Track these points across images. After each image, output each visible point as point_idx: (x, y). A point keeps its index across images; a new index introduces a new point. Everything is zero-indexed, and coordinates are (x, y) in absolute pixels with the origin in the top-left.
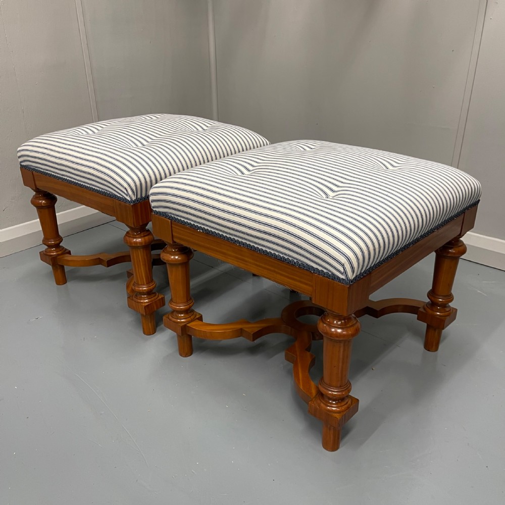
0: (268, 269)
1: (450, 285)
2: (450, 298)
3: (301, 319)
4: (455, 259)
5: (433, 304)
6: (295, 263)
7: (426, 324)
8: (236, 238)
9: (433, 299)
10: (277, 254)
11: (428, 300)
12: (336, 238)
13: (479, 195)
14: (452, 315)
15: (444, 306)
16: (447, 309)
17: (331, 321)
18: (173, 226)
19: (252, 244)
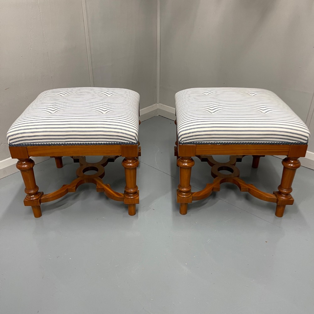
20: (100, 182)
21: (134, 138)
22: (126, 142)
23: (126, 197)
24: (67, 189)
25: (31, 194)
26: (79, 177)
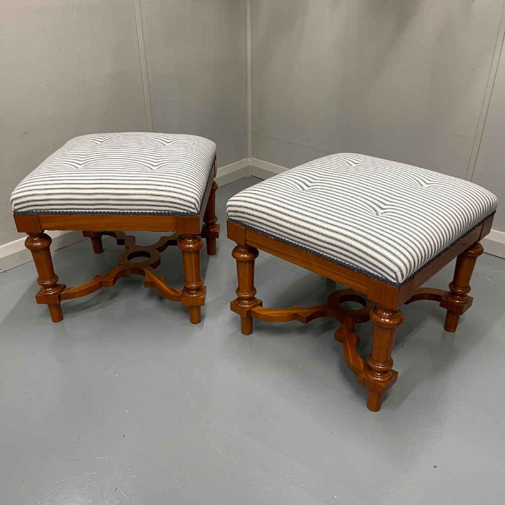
0: (330, 271)
1: (468, 279)
2: (468, 289)
3: (343, 304)
4: (474, 259)
5: (453, 294)
6: (354, 268)
7: (447, 310)
8: (304, 246)
9: (454, 290)
10: (339, 260)
11: (448, 290)
12: (389, 251)
13: (496, 207)
14: (469, 302)
15: (463, 296)
16: (465, 298)
17: (382, 312)
18: (246, 231)
19: (317, 251)
20: (150, 274)
21: (193, 206)
22: (182, 211)
23: (184, 295)
24: (101, 281)
25: (46, 287)
26: (120, 265)
